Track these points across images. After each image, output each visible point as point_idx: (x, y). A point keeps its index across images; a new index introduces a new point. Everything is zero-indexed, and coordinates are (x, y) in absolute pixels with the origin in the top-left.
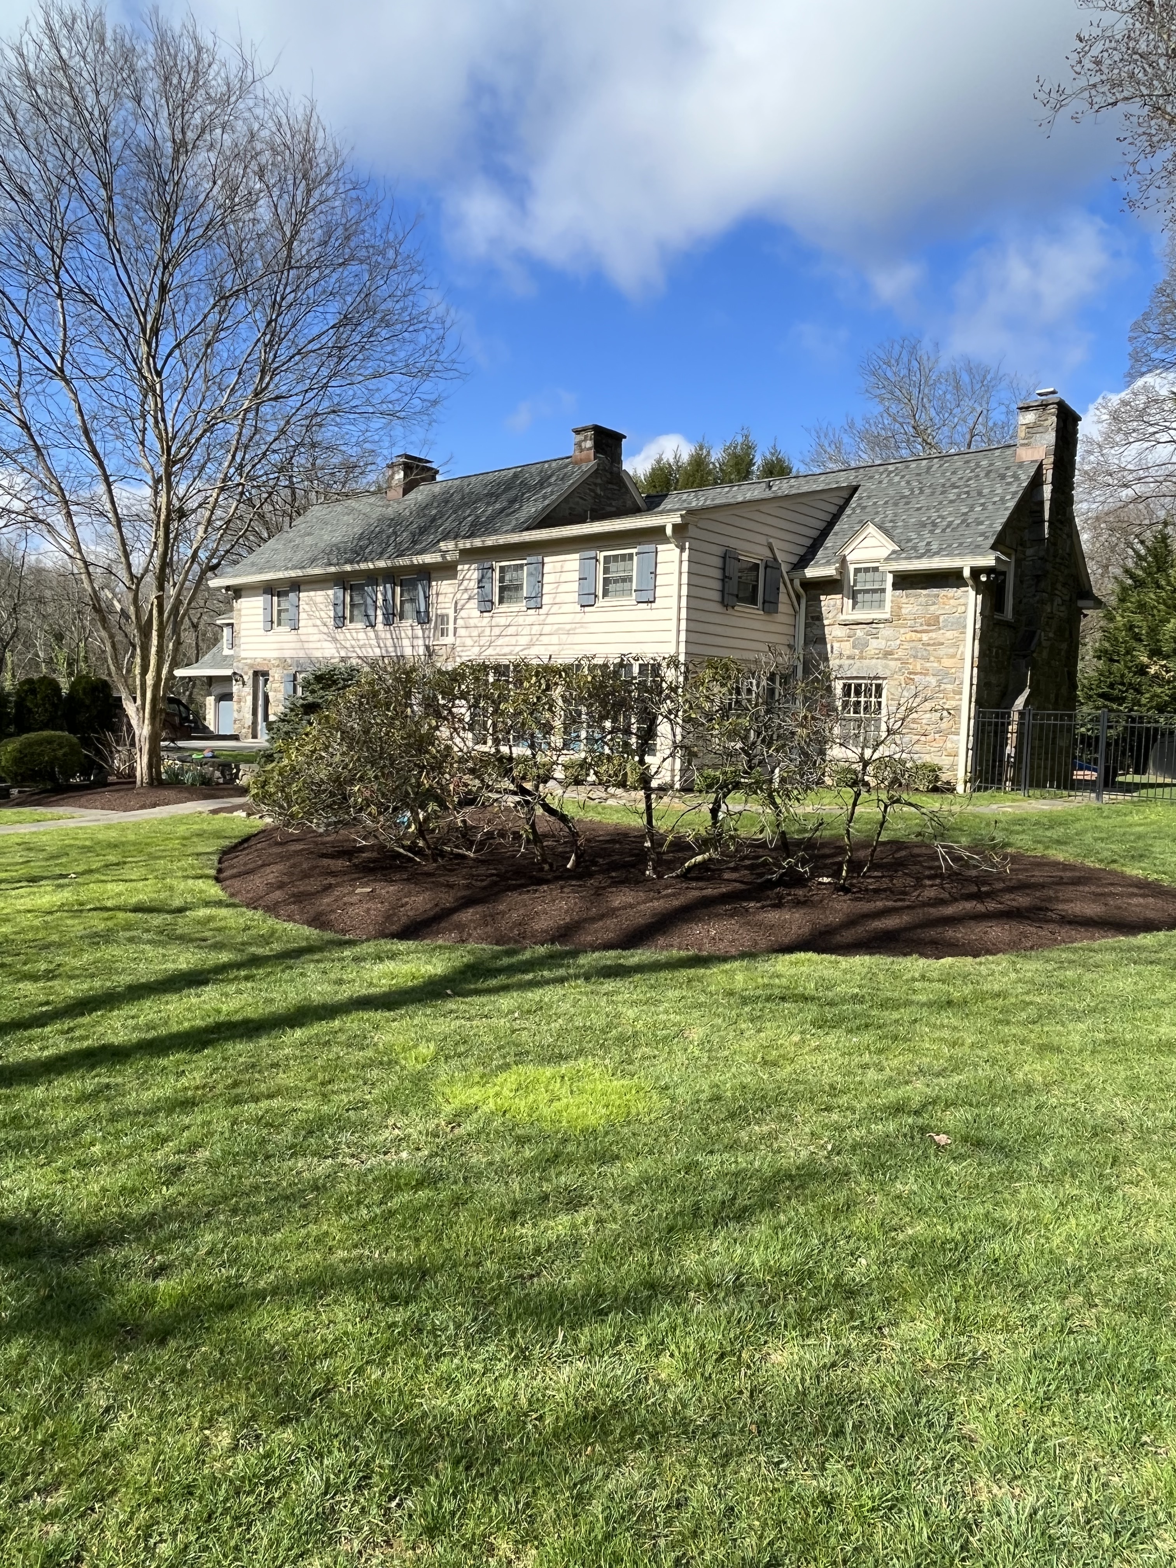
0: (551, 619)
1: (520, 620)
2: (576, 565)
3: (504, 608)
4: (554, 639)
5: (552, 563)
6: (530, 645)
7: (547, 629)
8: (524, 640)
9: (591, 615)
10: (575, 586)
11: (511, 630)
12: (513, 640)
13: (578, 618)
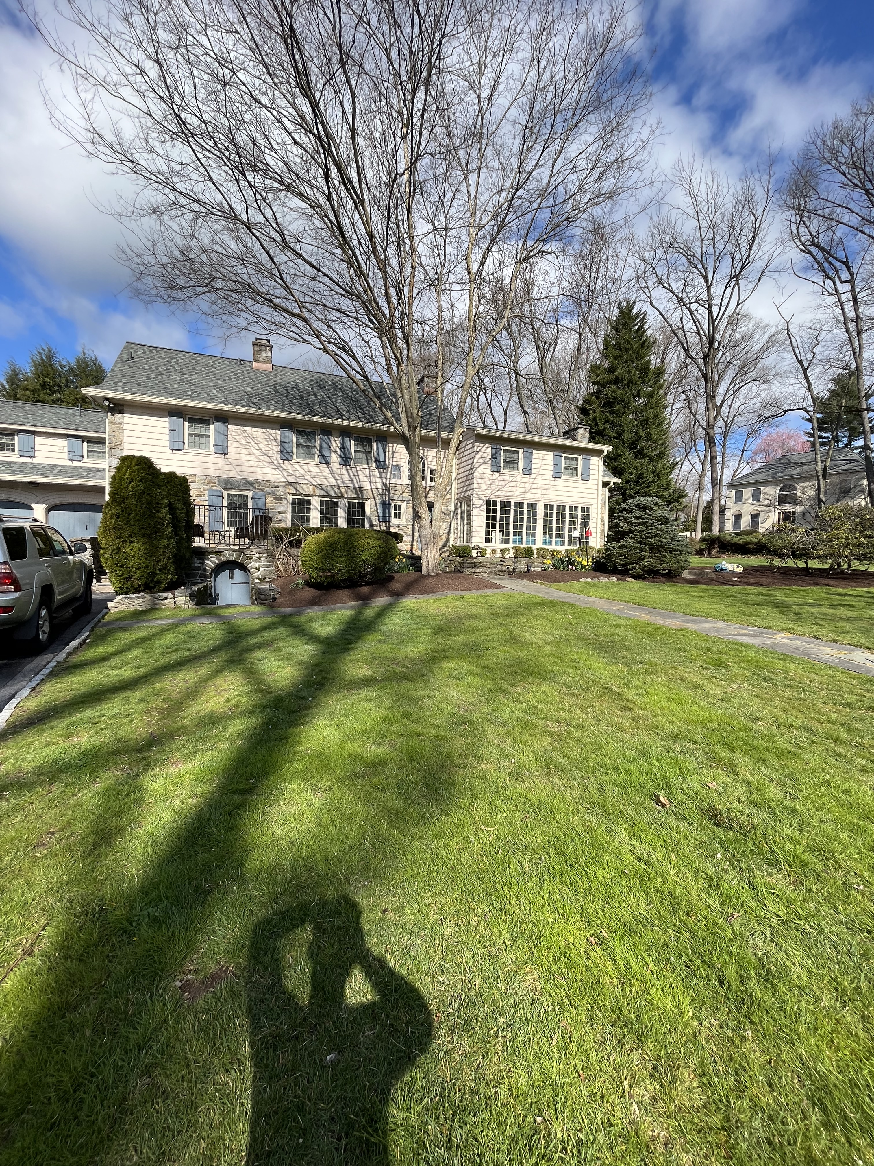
0: (536, 481)
1: (519, 479)
2: (551, 458)
3: (506, 471)
4: (539, 491)
5: (537, 454)
6: (525, 493)
7: (534, 486)
8: (522, 490)
9: (558, 482)
10: (551, 468)
11: (512, 484)
12: (514, 489)
13: (552, 483)
